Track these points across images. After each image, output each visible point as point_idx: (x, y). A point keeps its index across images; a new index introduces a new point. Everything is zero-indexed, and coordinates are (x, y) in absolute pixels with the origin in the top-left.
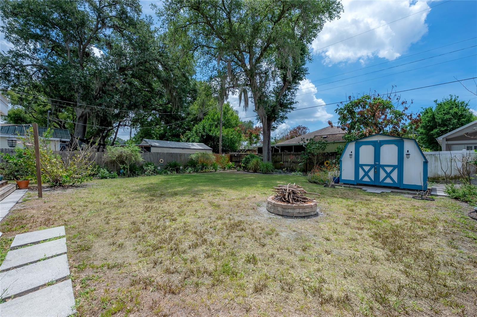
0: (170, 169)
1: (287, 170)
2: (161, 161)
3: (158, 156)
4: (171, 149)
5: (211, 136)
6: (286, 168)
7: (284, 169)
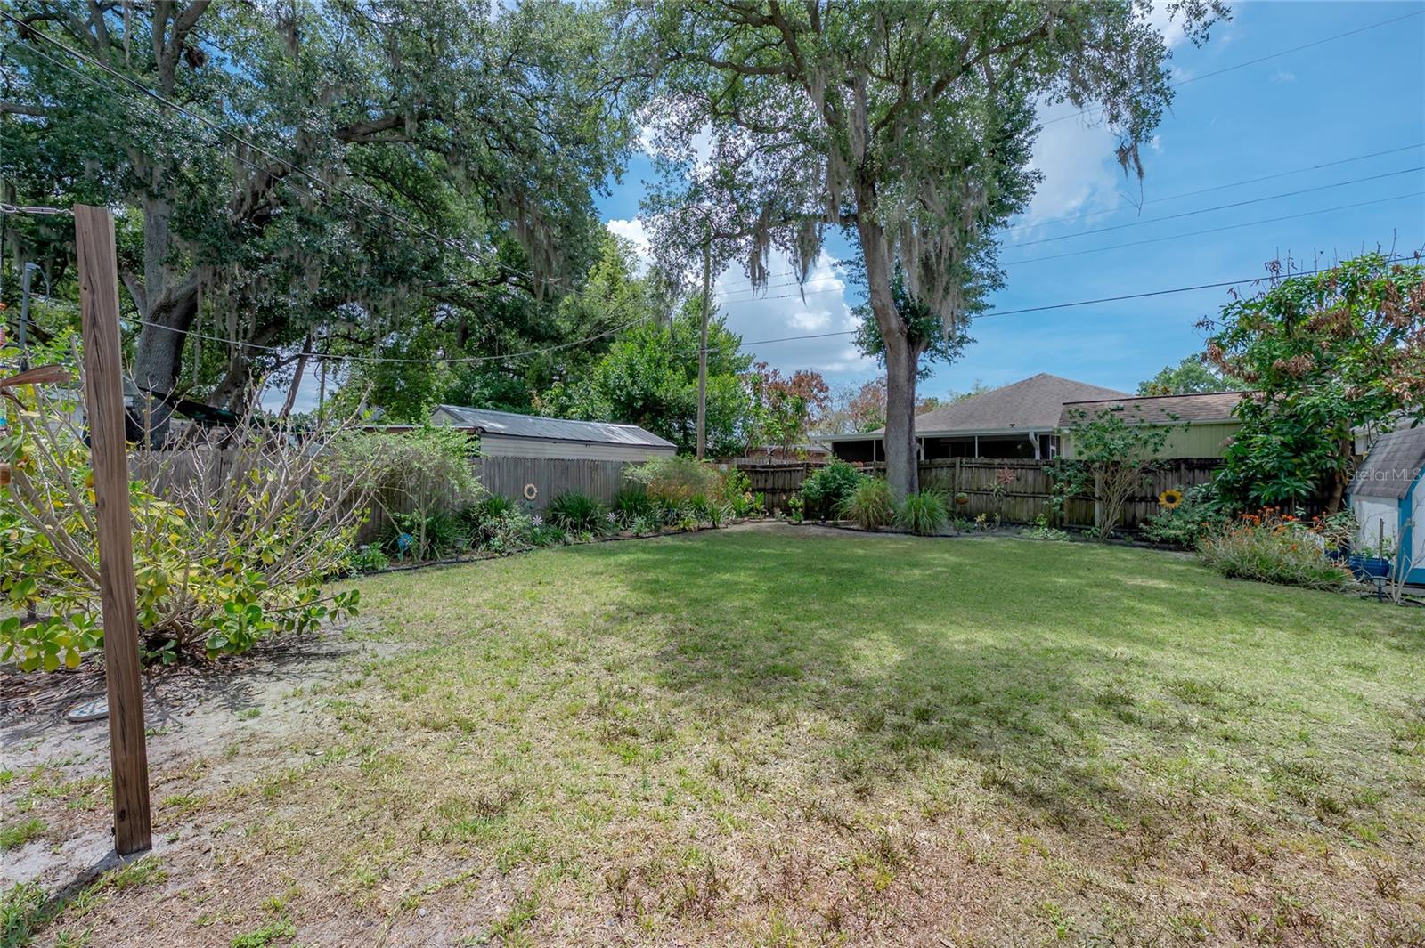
0: (569, 520)
1: (990, 520)
2: (531, 491)
3: (520, 471)
4: (548, 446)
5: (659, 401)
6: (984, 515)
7: (979, 519)
